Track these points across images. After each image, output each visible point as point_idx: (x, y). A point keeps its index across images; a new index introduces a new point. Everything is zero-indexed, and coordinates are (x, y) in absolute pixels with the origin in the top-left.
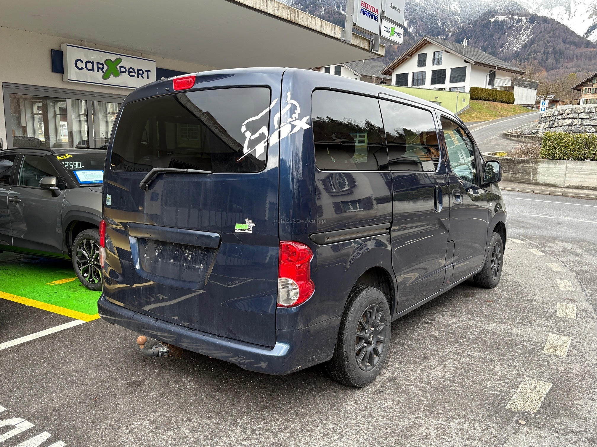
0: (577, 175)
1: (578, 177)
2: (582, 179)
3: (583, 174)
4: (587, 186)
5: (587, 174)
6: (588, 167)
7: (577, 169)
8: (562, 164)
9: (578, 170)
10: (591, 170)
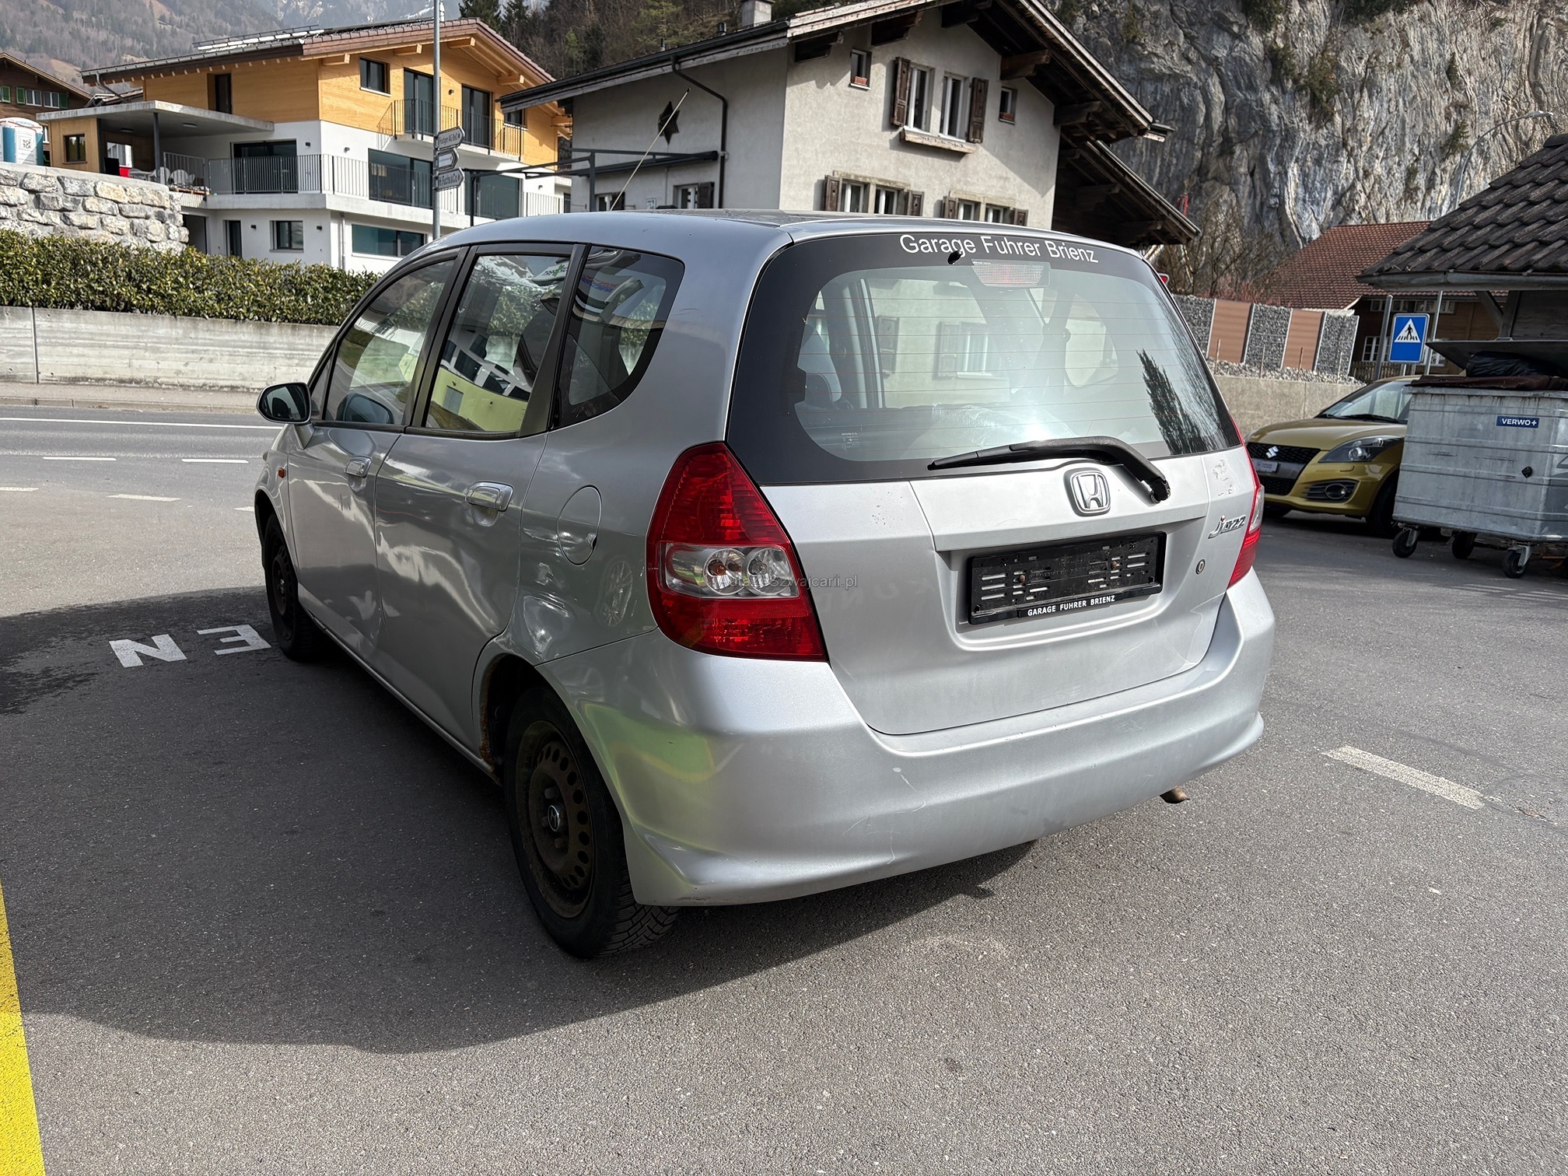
0: (68, 350)
1: (71, 355)
2: (82, 360)
3: (84, 346)
4: (100, 376)
5: (92, 346)
6: (92, 328)
7: (65, 332)
8: (20, 318)
9: (67, 336)
10: (102, 334)
